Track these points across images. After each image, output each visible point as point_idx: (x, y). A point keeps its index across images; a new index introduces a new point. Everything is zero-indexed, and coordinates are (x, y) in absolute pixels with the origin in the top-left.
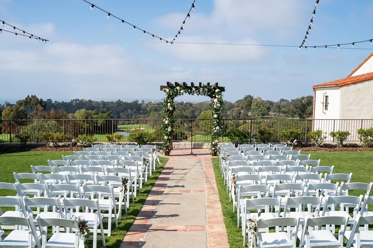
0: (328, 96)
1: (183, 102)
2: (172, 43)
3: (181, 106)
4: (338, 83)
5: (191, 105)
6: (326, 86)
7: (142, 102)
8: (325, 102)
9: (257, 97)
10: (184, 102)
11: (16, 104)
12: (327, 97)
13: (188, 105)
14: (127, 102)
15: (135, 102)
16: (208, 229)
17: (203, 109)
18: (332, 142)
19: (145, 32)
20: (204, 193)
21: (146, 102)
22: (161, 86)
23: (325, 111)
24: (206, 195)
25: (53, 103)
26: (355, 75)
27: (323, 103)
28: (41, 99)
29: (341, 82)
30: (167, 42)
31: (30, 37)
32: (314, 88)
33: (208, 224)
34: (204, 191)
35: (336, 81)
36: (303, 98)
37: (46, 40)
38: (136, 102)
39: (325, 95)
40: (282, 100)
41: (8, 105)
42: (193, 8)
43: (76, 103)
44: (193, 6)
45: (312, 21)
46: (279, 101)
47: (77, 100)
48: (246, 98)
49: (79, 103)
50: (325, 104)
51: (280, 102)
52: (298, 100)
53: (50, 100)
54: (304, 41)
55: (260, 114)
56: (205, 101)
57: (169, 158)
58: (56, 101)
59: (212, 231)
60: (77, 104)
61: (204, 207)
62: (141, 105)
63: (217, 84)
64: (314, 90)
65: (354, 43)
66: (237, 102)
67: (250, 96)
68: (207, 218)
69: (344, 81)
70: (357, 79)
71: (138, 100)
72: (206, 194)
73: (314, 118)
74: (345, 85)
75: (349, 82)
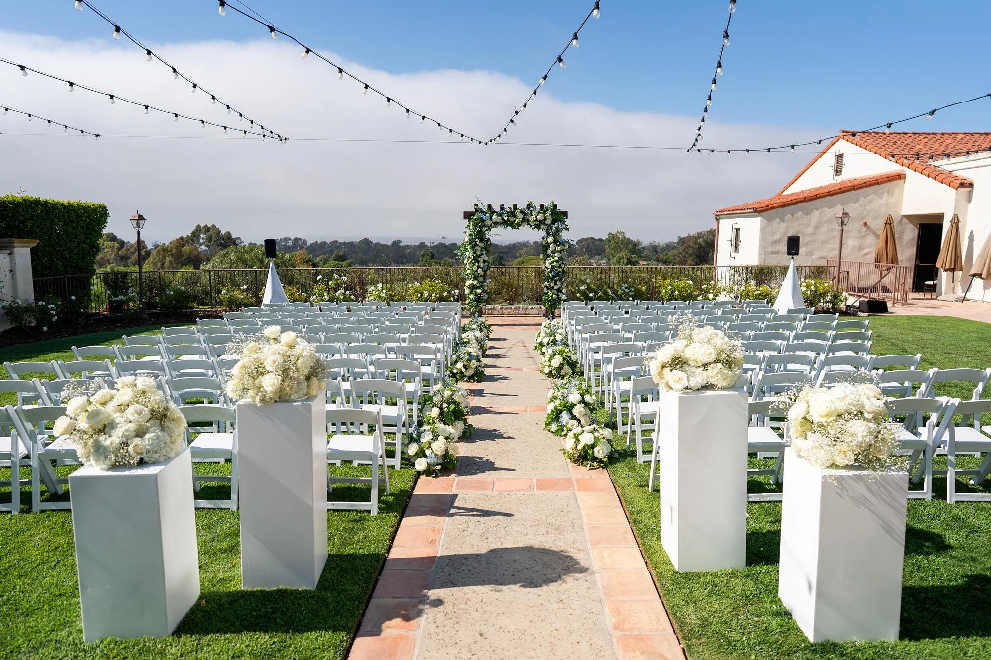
0: (739, 229)
4: (757, 206)
6: (736, 211)
8: (734, 239)
12: (738, 230)
23: (734, 254)
26: (788, 192)
27: (731, 240)
29: (763, 205)
31: (264, 136)
32: (716, 216)
35: (755, 202)
37: (286, 139)
39: (736, 226)
45: (706, 110)
50: (734, 243)
54: (697, 140)
64: (717, 219)
69: (768, 203)
70: (790, 199)
73: (716, 265)
74: (768, 210)
75: (775, 205)
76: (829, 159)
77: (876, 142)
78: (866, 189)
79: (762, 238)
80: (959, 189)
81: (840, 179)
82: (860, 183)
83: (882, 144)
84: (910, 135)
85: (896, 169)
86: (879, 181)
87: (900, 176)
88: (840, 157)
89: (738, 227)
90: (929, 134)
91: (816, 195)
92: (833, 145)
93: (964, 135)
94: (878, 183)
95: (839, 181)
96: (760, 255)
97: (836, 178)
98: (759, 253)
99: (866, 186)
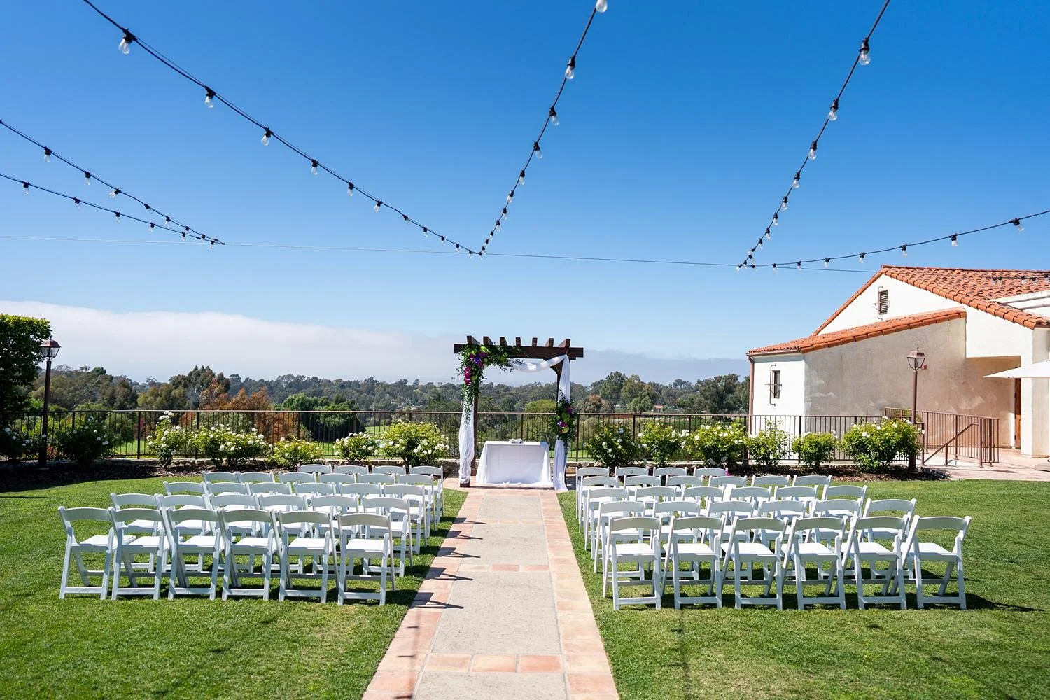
0: (779, 371)
1: (492, 384)
2: (481, 254)
3: (488, 391)
4: (800, 345)
5: (507, 389)
6: (775, 352)
7: (414, 383)
8: (773, 383)
9: (633, 376)
10: (495, 384)
11: (168, 382)
12: (777, 373)
13: (501, 391)
14: (387, 382)
15: (400, 382)
16: (567, 664)
17: (530, 396)
18: (797, 462)
19: (425, 229)
20: (547, 571)
21: (422, 383)
22: (455, 345)
23: (773, 400)
24: (554, 577)
25: (242, 381)
26: (826, 331)
27: (770, 385)
28: (222, 375)
29: (807, 344)
30: (470, 252)
31: (184, 235)
33: (565, 652)
34: (548, 566)
35: (796, 341)
36: (719, 379)
38: (402, 384)
39: (774, 368)
40: (679, 382)
41: (153, 384)
42: (537, 153)
43: (287, 382)
44: (537, 147)
45: (786, 200)
46: (673, 384)
47: (290, 376)
48: (610, 378)
49: (294, 383)
50: (773, 387)
51: (675, 385)
52: (708, 382)
53: (236, 377)
55: (637, 407)
56: (534, 383)
57: (468, 493)
58: (247, 379)
59: (576, 669)
60: (290, 385)
61: (552, 607)
62: (412, 388)
63: (568, 341)
64: (751, 362)
65: (864, 254)
66: (594, 385)
67: (618, 374)
68: (561, 636)
69: (813, 343)
71: (408, 380)
72: (552, 574)
73: (752, 413)
74: (813, 349)
75: (821, 344)
76: (872, 295)
77: (925, 278)
78: (922, 327)
79: (808, 382)
80: (1036, 329)
81: (885, 317)
82: (915, 321)
83: (931, 280)
84: (959, 271)
85: (954, 306)
86: (937, 319)
87: (959, 314)
88: (883, 294)
89: (777, 369)
90: (979, 271)
91: (867, 334)
92: (874, 281)
93: (1017, 273)
94: (936, 322)
95: (884, 320)
96: (806, 401)
97: (880, 316)
98: (805, 399)
99: (923, 325)
